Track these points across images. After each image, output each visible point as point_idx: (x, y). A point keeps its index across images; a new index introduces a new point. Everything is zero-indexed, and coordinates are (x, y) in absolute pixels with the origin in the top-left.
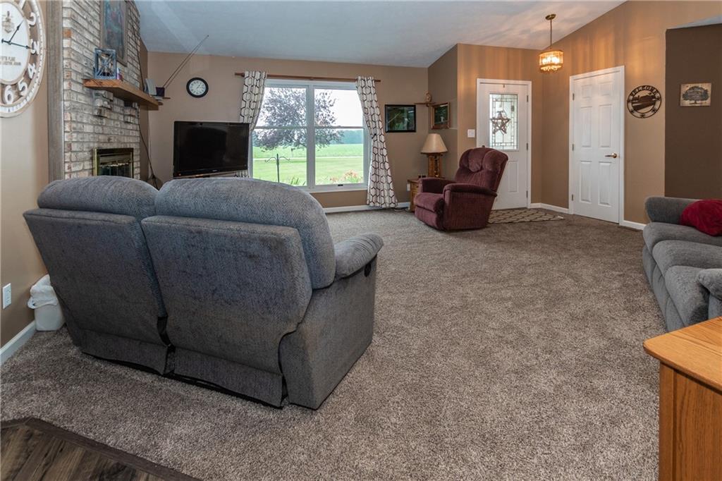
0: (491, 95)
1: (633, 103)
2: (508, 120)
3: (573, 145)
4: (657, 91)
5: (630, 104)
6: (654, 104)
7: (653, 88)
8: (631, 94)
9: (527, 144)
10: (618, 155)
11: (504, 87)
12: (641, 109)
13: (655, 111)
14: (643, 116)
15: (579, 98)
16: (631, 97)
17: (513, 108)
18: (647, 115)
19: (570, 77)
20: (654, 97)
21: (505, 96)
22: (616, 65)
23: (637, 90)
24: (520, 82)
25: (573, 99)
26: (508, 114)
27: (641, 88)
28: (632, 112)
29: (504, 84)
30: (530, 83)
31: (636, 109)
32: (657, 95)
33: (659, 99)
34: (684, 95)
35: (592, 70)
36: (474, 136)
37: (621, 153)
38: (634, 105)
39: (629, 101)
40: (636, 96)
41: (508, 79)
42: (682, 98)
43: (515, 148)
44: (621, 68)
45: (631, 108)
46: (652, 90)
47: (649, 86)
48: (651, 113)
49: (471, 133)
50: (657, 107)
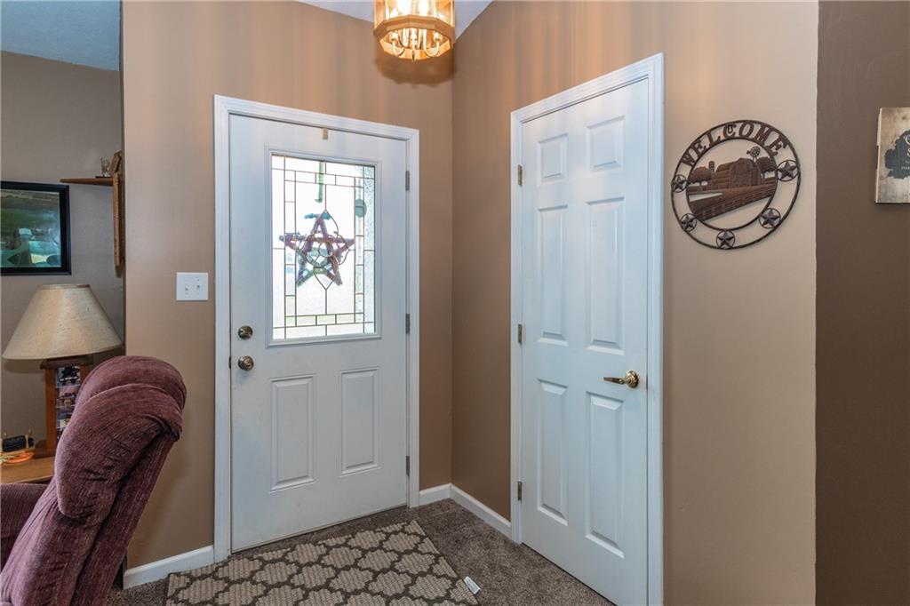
0: (277, 162)
1: (690, 192)
2: (348, 243)
3: (520, 326)
4: (784, 141)
5: (681, 197)
6: (771, 194)
7: (766, 129)
8: (686, 159)
9: (408, 317)
10: (642, 378)
11: (326, 137)
12: (719, 213)
13: (773, 222)
14: (727, 242)
15: (535, 177)
16: (685, 171)
17: (360, 208)
18: (742, 237)
19: (512, 114)
20: (768, 165)
21: (331, 168)
22: (637, 55)
23: (706, 142)
24: (382, 128)
25: (520, 183)
26: (343, 223)
27: (719, 133)
28: (687, 225)
29: (326, 129)
30: (414, 135)
31: (704, 212)
32: (784, 156)
33: (792, 171)
34: (890, 155)
35: (565, 85)
36: (204, 296)
37: (653, 374)
38: (694, 198)
39: (676, 185)
40: (704, 163)
41: (341, 112)
42: (881, 169)
43: (370, 329)
44: (653, 65)
45: (684, 210)
46: (762, 136)
47: (752, 123)
48: (758, 231)
49: (190, 286)
50: (781, 203)
